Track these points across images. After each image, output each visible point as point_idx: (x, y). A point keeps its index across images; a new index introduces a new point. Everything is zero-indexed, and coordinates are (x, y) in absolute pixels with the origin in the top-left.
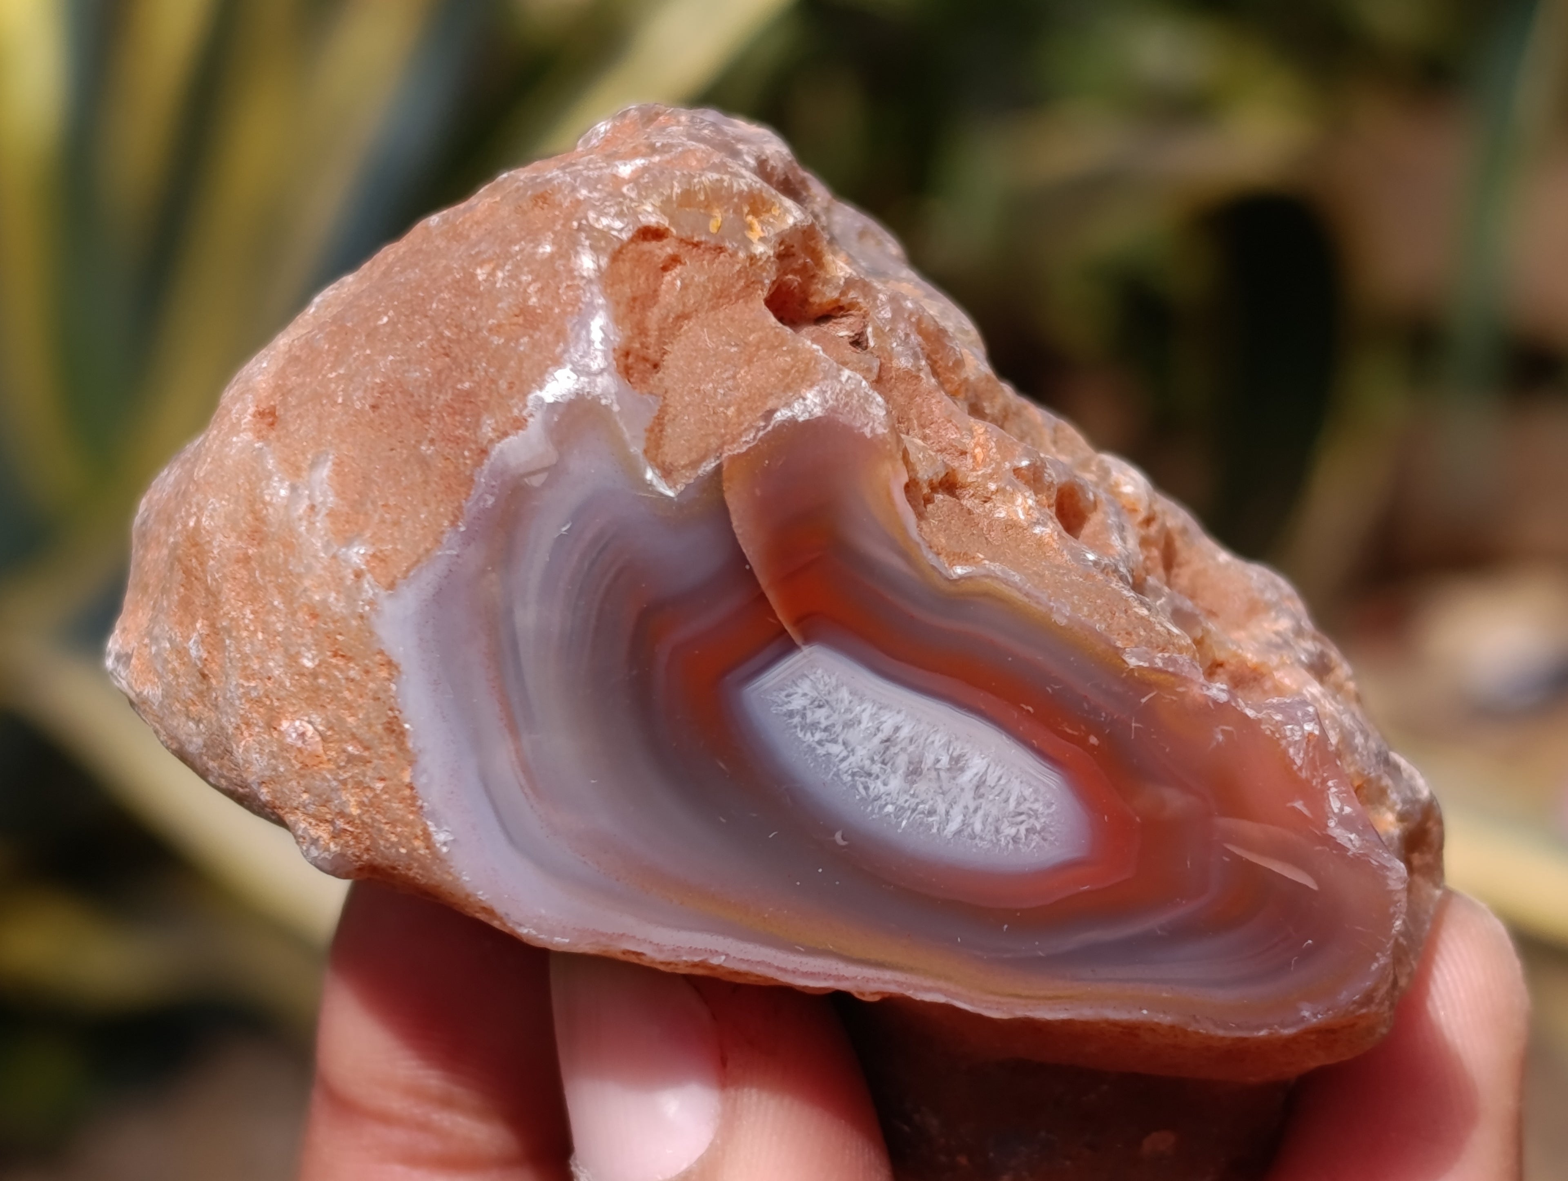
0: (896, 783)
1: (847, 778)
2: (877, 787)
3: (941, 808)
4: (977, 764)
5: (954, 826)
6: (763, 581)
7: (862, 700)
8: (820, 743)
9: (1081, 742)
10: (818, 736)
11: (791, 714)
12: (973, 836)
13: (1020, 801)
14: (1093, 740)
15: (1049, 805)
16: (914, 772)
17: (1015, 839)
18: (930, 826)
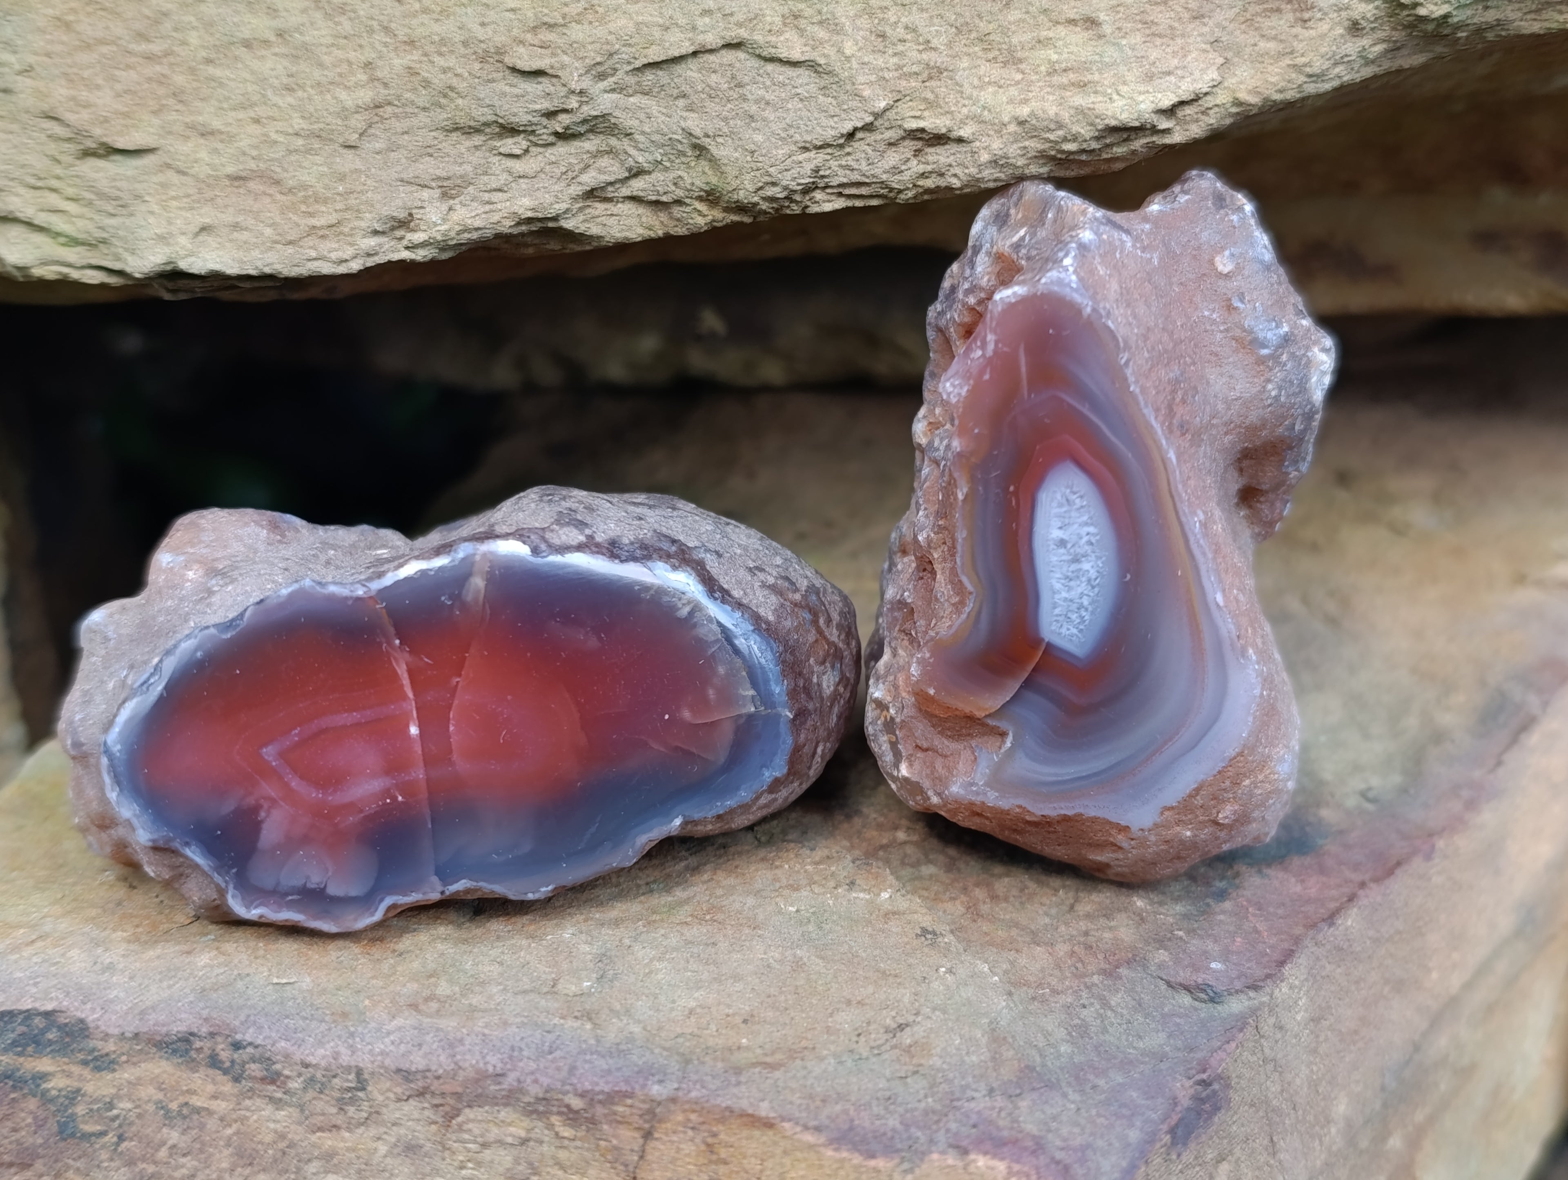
0: (1086, 566)
1: (1096, 590)
2: (1093, 574)
3: (1085, 539)
4: (1056, 534)
5: (1092, 529)
6: (1026, 675)
7: (1055, 603)
8: (1086, 610)
9: (1016, 493)
10: (1084, 614)
11: (1081, 631)
12: (1091, 518)
13: (1060, 505)
14: (1012, 488)
15: (1055, 492)
16: (1076, 560)
17: (1081, 497)
18: (1097, 541)
